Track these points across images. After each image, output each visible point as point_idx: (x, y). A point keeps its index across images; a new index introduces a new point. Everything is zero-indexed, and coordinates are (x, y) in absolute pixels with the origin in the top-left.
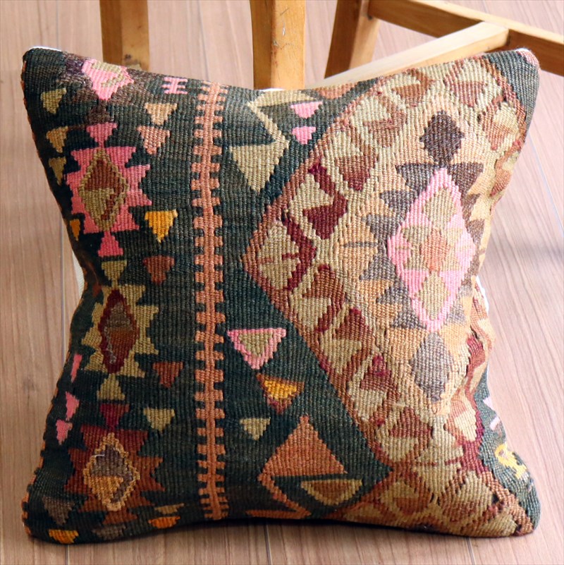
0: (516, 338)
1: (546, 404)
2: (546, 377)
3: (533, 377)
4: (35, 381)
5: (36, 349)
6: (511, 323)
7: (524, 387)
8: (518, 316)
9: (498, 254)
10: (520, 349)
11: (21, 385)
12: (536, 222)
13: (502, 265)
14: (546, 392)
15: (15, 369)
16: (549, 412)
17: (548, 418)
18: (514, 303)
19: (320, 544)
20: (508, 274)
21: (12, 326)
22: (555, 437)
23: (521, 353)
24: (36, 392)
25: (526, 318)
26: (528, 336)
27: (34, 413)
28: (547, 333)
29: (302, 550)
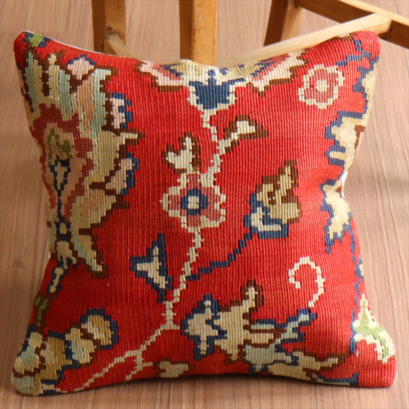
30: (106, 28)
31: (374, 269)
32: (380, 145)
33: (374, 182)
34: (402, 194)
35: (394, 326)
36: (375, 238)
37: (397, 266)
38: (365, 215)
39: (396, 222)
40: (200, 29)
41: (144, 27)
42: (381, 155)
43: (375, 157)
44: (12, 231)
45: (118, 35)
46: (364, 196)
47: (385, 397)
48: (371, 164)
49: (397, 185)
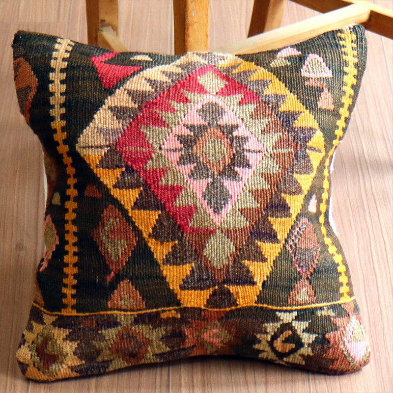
0: (361, 227)
1: (376, 275)
2: (378, 256)
3: (369, 255)
4: (24, 245)
5: (28, 222)
6: (359, 216)
7: (362, 262)
8: (364, 211)
9: (357, 167)
10: (363, 236)
11: (15, 247)
12: (386, 145)
13: (359, 175)
14: (376, 266)
15: (12, 234)
16: (377, 281)
17: (376, 285)
18: (363, 202)
19: (205, 368)
20: (362, 181)
21: (14, 204)
22: (379, 298)
23: (363, 238)
24: (24, 252)
25: (370, 213)
26: (370, 226)
27: (21, 267)
28: (383, 225)
29: (192, 372)
30: (100, 21)
31: (358, 247)
32: (360, 128)
33: (356, 164)
34: (383, 175)
35: (379, 301)
36: (358, 218)
37: (380, 243)
38: (348, 196)
39: (378, 203)
40: (193, 24)
41: (132, 17)
42: (362, 138)
43: (356, 140)
44: (13, 215)
45: (111, 27)
46: (346, 177)
47: (373, 369)
48: (353, 147)
49: (378, 166)
